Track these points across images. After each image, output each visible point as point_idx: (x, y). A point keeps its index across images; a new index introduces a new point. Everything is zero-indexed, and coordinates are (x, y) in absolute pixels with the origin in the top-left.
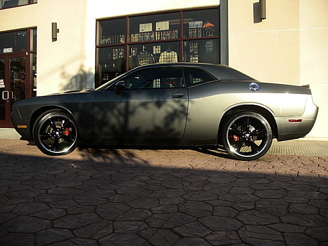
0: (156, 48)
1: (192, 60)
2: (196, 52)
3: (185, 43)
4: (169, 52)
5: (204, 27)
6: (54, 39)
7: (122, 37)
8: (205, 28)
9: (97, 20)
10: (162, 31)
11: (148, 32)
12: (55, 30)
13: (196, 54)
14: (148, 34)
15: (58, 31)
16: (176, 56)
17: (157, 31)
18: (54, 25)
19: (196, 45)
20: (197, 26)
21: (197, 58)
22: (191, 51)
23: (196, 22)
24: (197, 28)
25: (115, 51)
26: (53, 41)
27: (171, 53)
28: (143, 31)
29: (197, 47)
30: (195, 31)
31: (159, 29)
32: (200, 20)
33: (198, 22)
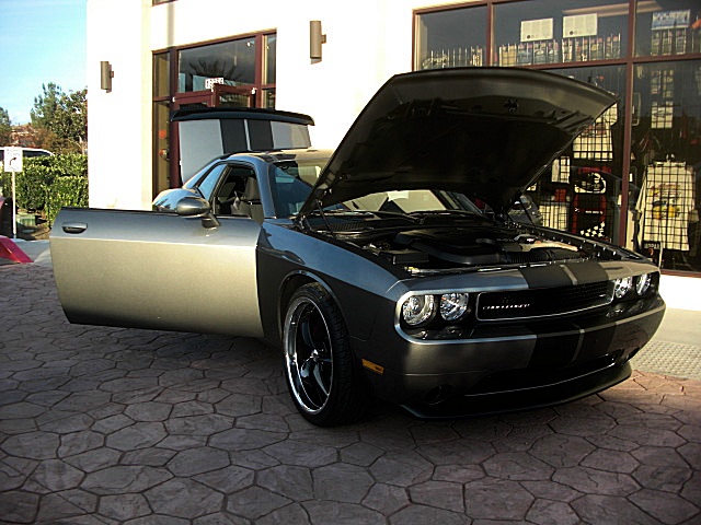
1: (657, 115)
2: (669, 94)
3: (640, 70)
5: (695, 26)
6: (316, 58)
7: (475, 53)
8: (698, 28)
9: (417, 13)
10: (580, 38)
11: (543, 41)
12: (317, 37)
13: (669, 100)
14: (544, 45)
15: (323, 39)
17: (566, 39)
18: (315, 25)
19: (668, 75)
20: (675, 24)
21: (670, 110)
22: (655, 91)
23: (673, 14)
24: (673, 31)
26: (312, 63)
28: (530, 40)
29: (671, 80)
30: (667, 37)
31: (571, 33)
32: (684, 8)
33: (679, 13)
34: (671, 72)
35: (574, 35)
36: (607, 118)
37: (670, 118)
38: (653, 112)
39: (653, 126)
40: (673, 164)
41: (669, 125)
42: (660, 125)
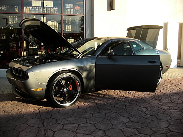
0: (44, 18)
1: (67, 28)
2: (70, 23)
4: (53, 22)
7: (16, 8)
8: (76, 9)
11: (38, 7)
13: (70, 25)
16: (57, 25)
19: (70, 19)
20: (71, 7)
21: (70, 27)
22: (67, 22)
25: (11, 17)
27: (54, 23)
28: (35, 6)
29: (70, 20)
30: (69, 10)
31: (46, 6)
32: (72, 4)
33: (71, 5)
34: (70, 18)
35: (47, 6)
36: (56, 28)
37: (70, 29)
38: (67, 27)
39: (67, 31)
40: (72, 40)
41: (70, 31)
42: (68, 31)
